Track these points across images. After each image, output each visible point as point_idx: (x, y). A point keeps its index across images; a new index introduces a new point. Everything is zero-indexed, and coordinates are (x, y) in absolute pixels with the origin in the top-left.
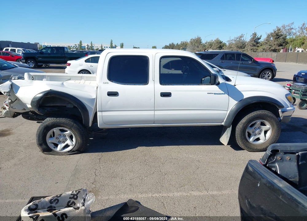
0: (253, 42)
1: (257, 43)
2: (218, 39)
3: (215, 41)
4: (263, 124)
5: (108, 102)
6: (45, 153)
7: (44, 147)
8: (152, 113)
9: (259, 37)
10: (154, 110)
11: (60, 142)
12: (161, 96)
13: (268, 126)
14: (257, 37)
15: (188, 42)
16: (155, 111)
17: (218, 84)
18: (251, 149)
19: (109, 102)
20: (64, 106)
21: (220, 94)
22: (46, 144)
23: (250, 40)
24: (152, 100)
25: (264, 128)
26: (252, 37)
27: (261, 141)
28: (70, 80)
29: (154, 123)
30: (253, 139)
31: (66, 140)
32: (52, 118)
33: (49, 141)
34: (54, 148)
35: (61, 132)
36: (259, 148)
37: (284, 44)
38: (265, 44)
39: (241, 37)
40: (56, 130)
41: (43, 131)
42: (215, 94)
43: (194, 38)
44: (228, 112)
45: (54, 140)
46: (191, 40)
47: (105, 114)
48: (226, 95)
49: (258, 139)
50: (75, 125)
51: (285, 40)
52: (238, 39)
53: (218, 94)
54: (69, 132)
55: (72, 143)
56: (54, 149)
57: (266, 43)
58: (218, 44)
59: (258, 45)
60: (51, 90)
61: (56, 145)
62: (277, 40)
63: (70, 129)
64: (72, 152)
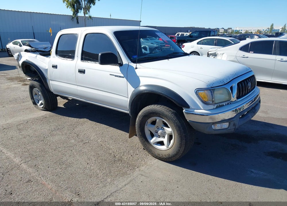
8: (75, 87)
10: (77, 85)
11: (40, 100)
12: (79, 72)
13: (170, 129)
17: (121, 65)
21: (120, 77)
24: (74, 75)
29: (81, 98)
33: (35, 97)
40: (35, 90)
42: (116, 76)
44: (129, 100)
48: (125, 79)
53: (117, 76)
56: (37, 103)
64: (43, 109)
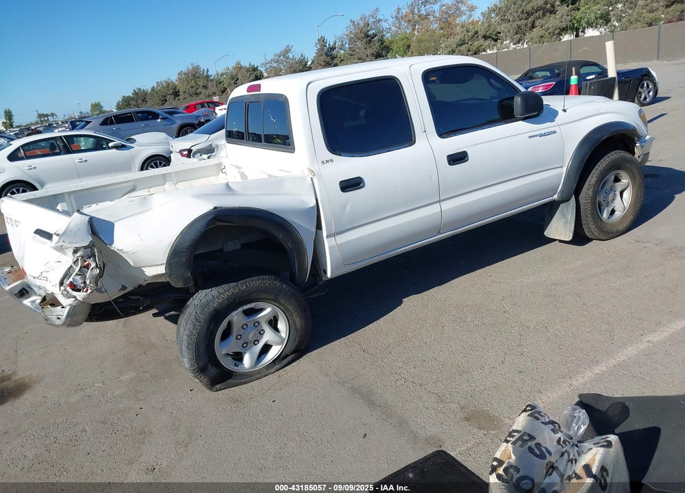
0: (324, 57)
1: (333, 58)
2: (239, 63)
3: (234, 68)
4: (617, 180)
5: (345, 208)
6: (218, 386)
7: (213, 371)
8: (435, 209)
9: (331, 45)
10: (439, 201)
11: (246, 346)
12: (450, 164)
13: (625, 181)
14: (327, 45)
15: (174, 80)
16: (442, 204)
18: (609, 233)
19: (347, 208)
20: (217, 251)
21: (549, 134)
22: (216, 363)
23: (317, 53)
24: (433, 178)
25: (619, 187)
26: (318, 46)
27: (618, 214)
28: (133, 190)
29: (439, 233)
30: (607, 214)
31: (261, 333)
32: (226, 286)
33: (222, 351)
34: (235, 365)
35: (247, 318)
36: (620, 228)
37: (384, 53)
38: (349, 57)
39: (287, 51)
40: (236, 317)
41: (208, 328)
42: (540, 135)
43: (184, 70)
44: (565, 169)
45: (232, 345)
46: (180, 74)
47: (342, 239)
49: (613, 212)
50: (284, 285)
51: (382, 44)
52: (282, 57)
53: (545, 135)
54: (268, 310)
55: (281, 337)
56: (236, 368)
57: (352, 55)
58: (249, 73)
59: (335, 61)
60: (215, 208)
61: (238, 357)
62: (370, 47)
63: (274, 300)
64: (283, 360)
